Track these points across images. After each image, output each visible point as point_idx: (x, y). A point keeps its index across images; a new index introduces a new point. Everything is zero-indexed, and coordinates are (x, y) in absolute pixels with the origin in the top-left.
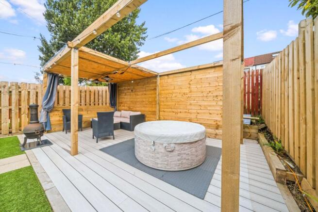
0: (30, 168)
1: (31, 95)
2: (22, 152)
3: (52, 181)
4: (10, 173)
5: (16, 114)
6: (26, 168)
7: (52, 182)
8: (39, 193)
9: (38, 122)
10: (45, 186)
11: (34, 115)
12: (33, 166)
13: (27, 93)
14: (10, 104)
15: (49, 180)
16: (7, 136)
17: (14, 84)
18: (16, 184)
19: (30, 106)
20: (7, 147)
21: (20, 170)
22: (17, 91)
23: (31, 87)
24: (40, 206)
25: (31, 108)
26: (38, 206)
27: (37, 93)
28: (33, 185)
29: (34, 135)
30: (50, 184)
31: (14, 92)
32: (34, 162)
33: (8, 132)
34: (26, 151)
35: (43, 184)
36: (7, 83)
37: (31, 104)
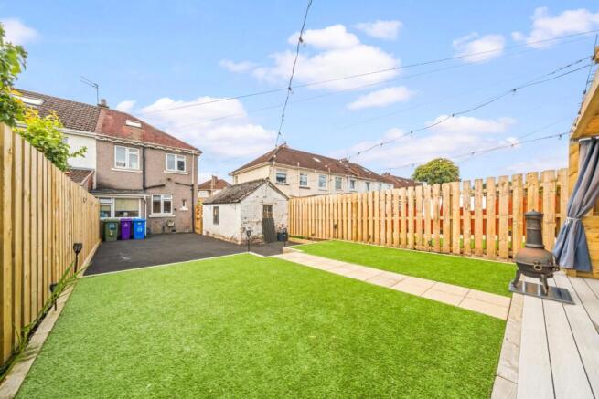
0: (502, 324)
1: (545, 193)
2: (509, 293)
3: (520, 371)
4: (475, 314)
5: (518, 227)
6: (497, 320)
7: (517, 372)
8: (487, 371)
9: (543, 248)
10: (502, 369)
11: (533, 233)
12: (508, 323)
13: (537, 190)
14: (511, 212)
15: (514, 363)
16: (505, 262)
17: (516, 178)
18: (472, 333)
19: (526, 215)
20: (495, 276)
21: (488, 317)
22: (521, 189)
23: (546, 179)
24: (476, 390)
25: (527, 218)
26: (474, 386)
27: (558, 188)
28: (488, 350)
29: (531, 270)
30: (513, 372)
31: (515, 192)
32: (514, 318)
33: (507, 256)
34: (514, 294)
35: (502, 362)
36: (506, 177)
37: (529, 211)
